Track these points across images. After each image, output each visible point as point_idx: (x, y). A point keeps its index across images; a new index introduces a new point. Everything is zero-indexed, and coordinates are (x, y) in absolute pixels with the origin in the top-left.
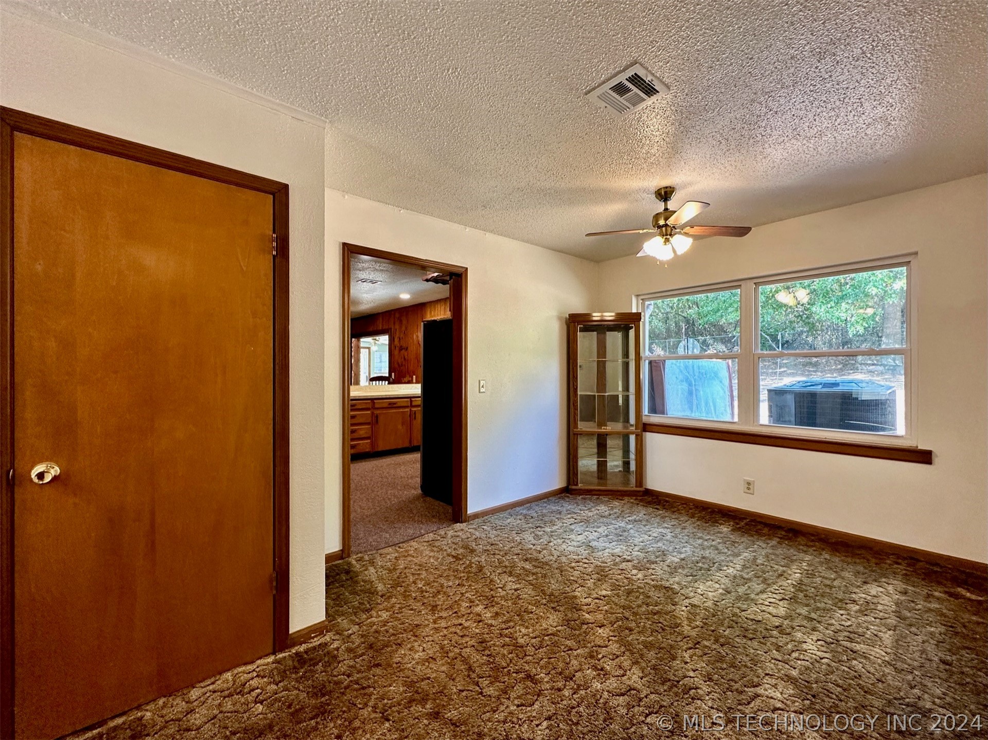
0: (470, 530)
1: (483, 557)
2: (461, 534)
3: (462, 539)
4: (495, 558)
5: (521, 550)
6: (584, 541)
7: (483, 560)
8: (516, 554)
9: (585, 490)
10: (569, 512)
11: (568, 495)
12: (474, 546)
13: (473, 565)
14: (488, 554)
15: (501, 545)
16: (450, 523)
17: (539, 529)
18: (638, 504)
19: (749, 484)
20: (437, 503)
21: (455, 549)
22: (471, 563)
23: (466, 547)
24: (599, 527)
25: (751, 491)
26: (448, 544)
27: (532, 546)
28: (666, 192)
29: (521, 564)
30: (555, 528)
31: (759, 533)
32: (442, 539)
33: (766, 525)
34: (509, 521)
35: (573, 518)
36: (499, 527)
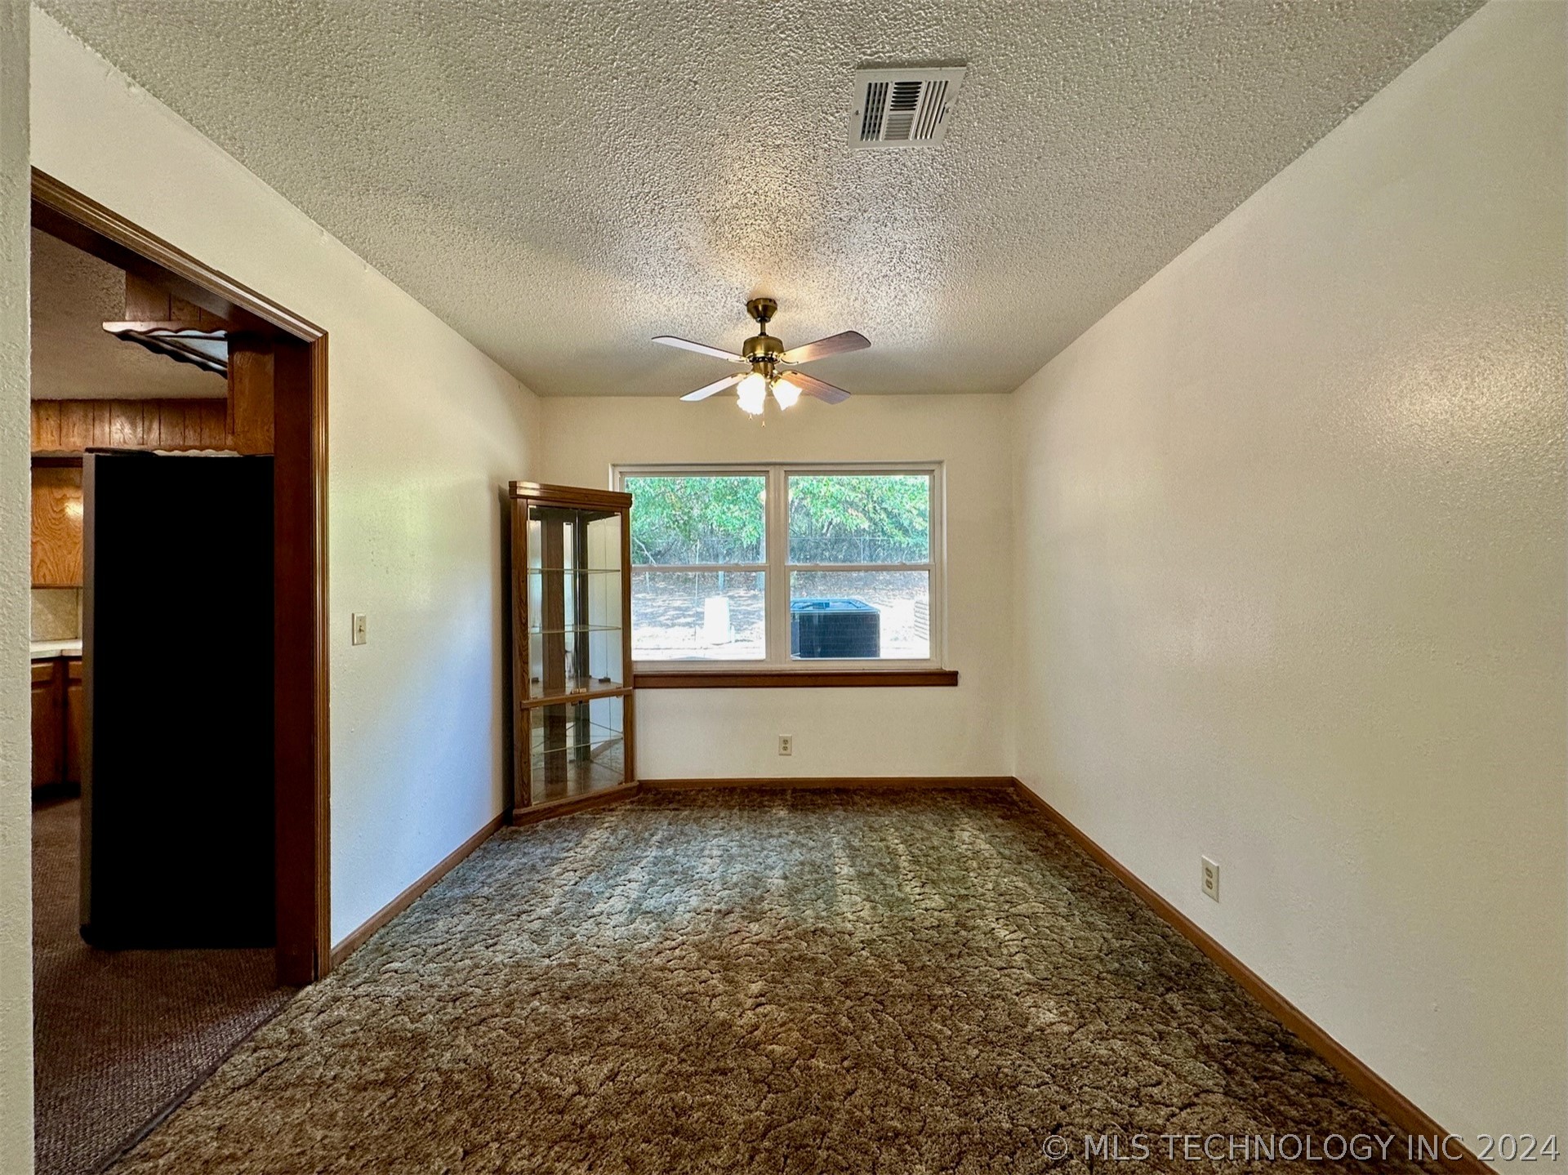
0: (361, 990)
1: (461, 1040)
2: (343, 1012)
3: (359, 1022)
4: (492, 1030)
5: (533, 979)
6: (629, 906)
7: (471, 1050)
8: (533, 995)
9: (545, 809)
10: (548, 861)
11: (514, 828)
12: (409, 1026)
13: (456, 1077)
14: (468, 1028)
15: (479, 991)
16: (279, 998)
17: (524, 917)
18: (643, 810)
19: (786, 742)
20: (177, 957)
21: (362, 1062)
22: (447, 1075)
23: (392, 1039)
24: (626, 872)
25: (788, 752)
26: (327, 1059)
27: (547, 961)
28: (765, 308)
29: (563, 1013)
30: (553, 902)
31: (813, 808)
32: (295, 1053)
33: (814, 792)
34: (441, 925)
35: (566, 870)
36: (431, 951)
